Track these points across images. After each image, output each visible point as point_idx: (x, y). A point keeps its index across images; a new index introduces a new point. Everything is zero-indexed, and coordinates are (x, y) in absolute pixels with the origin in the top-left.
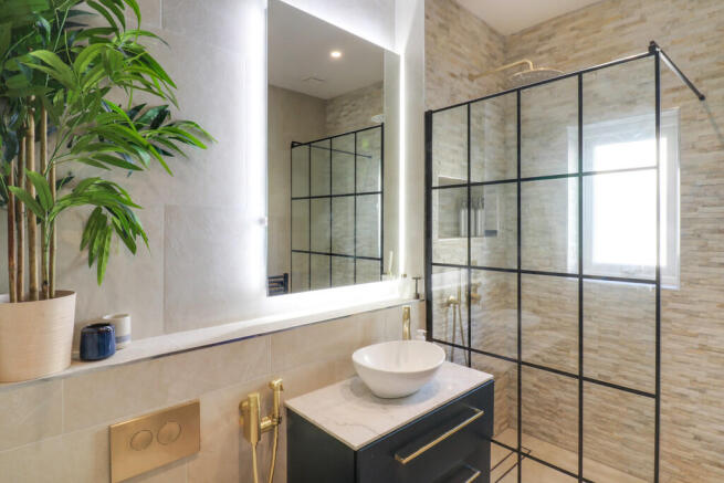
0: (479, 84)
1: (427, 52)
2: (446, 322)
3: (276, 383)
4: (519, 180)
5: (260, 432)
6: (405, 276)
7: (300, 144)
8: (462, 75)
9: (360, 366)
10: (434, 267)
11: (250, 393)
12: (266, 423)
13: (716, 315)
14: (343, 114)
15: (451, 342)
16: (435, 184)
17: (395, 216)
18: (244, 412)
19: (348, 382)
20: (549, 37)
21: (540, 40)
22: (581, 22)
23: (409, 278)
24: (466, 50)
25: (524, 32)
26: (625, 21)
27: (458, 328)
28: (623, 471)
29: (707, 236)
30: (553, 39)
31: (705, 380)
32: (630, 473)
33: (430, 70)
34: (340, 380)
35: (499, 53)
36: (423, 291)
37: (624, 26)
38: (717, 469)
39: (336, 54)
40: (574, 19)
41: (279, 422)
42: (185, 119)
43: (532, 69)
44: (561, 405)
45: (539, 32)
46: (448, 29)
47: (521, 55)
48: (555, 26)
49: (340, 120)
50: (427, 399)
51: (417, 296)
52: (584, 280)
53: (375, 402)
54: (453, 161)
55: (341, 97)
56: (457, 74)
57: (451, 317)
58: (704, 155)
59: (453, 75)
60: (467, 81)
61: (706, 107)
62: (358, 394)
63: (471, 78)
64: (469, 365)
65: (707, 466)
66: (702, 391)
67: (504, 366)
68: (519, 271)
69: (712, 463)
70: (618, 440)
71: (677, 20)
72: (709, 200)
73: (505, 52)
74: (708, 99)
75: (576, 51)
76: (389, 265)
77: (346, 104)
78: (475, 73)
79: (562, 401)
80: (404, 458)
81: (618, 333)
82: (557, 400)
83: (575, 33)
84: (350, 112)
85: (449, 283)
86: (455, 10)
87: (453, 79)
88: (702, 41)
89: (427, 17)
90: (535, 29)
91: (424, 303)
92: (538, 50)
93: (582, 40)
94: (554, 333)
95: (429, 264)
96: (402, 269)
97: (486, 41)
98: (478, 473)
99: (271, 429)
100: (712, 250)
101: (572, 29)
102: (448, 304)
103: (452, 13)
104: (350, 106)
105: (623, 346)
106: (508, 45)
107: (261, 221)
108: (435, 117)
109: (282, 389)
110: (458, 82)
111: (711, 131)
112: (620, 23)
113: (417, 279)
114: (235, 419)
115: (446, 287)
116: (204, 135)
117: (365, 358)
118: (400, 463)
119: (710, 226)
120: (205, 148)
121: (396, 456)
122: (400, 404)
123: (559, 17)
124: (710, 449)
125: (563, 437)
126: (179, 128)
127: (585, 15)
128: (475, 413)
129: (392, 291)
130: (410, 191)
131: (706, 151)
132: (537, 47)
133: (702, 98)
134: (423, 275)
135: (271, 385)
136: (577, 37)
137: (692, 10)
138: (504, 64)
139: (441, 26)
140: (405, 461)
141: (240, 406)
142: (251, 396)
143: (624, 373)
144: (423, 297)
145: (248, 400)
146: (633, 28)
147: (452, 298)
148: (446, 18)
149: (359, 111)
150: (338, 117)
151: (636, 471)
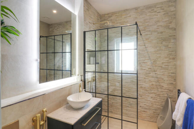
0: (96, 26)
1: (84, 16)
2: (88, 87)
3: (44, 110)
4: (108, 51)
5: (40, 126)
6: (78, 75)
7: (43, 37)
8: (92, 23)
9: (70, 101)
10: (86, 72)
11: (36, 114)
12: (42, 123)
13: (143, 80)
14: (55, 29)
15: (89, 91)
16: (86, 51)
17: (75, 59)
18: (34, 121)
19: (65, 106)
20: (111, 17)
21: (109, 17)
22: (117, 14)
23: (79, 76)
24: (92, 17)
25: (105, 14)
26: (127, 16)
27: (91, 88)
28: (126, 116)
29: (142, 64)
30: (112, 17)
31: (142, 94)
32: (128, 117)
33: (85, 20)
34: (63, 106)
35: (99, 19)
36: (83, 79)
37: (126, 17)
38: (144, 112)
39: (55, 12)
40: (116, 14)
41: (45, 122)
42: (10, 25)
43: (108, 24)
44: (114, 104)
45: (108, 15)
46: (89, 10)
47: (104, 20)
48: (112, 14)
49: (54, 31)
50: (88, 107)
51: (82, 80)
52: (123, 74)
53: (75, 111)
54: (90, 45)
55: (55, 24)
56: (91, 22)
57: (89, 85)
58: (141, 47)
59: (90, 23)
60: (93, 24)
61: (142, 37)
62: (69, 109)
63: (94, 24)
64: (96, 97)
65: (142, 112)
66: (141, 96)
67: (103, 96)
68: (108, 73)
69: (143, 111)
70: (125, 110)
71: (137, 17)
72: (142, 56)
73: (101, 19)
74: (142, 35)
75: (117, 21)
76: (73, 72)
77: (56, 26)
78: (95, 23)
79: (114, 103)
80: (84, 124)
81: (125, 86)
82: (113, 103)
83: (116, 17)
84: (57, 28)
85: (89, 76)
86: (90, 6)
87: (89, 24)
88: (141, 23)
89: (84, 6)
90: (108, 14)
91: (83, 82)
92: (108, 19)
93: (118, 19)
94: (112, 87)
95: (85, 72)
96: (77, 73)
97: (97, 15)
98: (100, 124)
99: (43, 125)
100: (142, 67)
101: (116, 16)
102: (89, 82)
103: (89, 6)
104: (57, 27)
105: (126, 88)
106: (102, 17)
107: (37, 60)
108: (86, 33)
109: (46, 112)
110: (91, 24)
111: (142, 42)
112: (126, 16)
113: (81, 76)
114: (31, 124)
115: (88, 77)
116: (17, 31)
117: (70, 98)
118: (84, 126)
119: (142, 62)
120: (18, 36)
121: (82, 124)
122: (81, 110)
123: (113, 12)
124: (143, 108)
125: (114, 111)
126: (8, 28)
127: (119, 13)
128: (99, 109)
129: (75, 80)
130: (79, 52)
131: (142, 46)
132: (108, 18)
133: (141, 35)
134: (83, 75)
135: (43, 111)
136: (117, 18)
137: (139, 16)
138: (101, 22)
139: (87, 9)
140: (85, 125)
141: (33, 119)
142: (37, 115)
143: (127, 94)
144: (83, 80)
145: (36, 117)
146: (128, 18)
147: (90, 80)
148: (88, 7)
149: (60, 29)
150: (53, 30)
151: (129, 116)
